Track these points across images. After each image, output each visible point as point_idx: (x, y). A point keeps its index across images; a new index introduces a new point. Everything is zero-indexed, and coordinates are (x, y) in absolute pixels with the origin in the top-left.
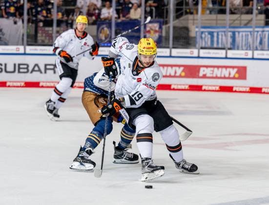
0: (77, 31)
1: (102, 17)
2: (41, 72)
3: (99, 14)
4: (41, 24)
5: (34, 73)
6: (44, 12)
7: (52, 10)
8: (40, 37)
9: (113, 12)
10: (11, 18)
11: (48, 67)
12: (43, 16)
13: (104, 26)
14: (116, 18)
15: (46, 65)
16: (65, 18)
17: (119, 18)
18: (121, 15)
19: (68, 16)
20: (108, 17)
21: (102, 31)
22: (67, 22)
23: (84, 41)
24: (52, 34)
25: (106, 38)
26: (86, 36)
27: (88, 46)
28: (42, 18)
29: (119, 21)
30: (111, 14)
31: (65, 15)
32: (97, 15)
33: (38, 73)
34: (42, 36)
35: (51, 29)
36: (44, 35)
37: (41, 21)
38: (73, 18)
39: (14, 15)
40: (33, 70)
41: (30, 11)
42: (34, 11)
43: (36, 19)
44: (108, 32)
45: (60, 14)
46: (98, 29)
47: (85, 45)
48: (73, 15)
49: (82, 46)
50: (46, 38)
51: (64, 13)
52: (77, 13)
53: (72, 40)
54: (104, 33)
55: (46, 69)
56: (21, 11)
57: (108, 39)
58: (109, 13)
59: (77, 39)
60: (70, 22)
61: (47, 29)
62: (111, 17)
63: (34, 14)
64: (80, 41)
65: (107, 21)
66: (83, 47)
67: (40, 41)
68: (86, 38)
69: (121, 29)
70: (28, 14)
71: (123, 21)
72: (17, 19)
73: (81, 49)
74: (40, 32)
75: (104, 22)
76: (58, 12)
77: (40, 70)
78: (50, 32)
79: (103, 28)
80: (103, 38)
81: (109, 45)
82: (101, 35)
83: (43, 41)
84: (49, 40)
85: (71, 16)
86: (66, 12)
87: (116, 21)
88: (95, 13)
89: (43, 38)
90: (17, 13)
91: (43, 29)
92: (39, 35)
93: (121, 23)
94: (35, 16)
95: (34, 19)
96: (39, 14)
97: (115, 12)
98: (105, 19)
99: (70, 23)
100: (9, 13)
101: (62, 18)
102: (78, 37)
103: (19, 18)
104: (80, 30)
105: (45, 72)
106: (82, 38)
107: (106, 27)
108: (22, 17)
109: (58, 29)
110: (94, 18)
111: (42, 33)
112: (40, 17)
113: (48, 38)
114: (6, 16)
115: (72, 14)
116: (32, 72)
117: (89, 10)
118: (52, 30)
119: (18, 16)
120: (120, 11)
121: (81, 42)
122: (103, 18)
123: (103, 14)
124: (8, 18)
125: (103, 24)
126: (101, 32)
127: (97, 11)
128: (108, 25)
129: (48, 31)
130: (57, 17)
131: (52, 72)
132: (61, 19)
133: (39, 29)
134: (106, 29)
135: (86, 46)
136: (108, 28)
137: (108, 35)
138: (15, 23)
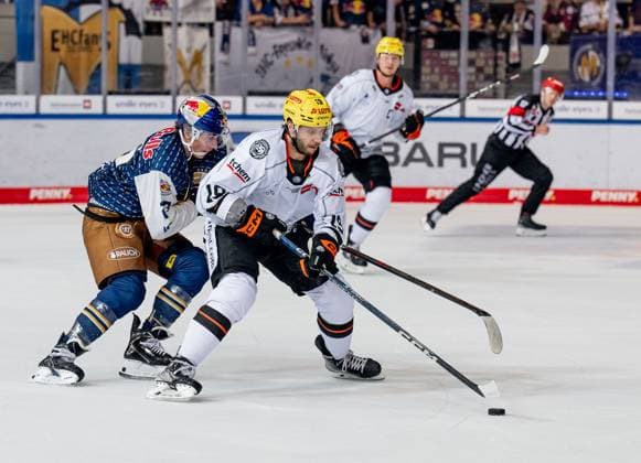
0: (379, 73)
1: (583, 23)
2: (430, 164)
3: (576, 17)
4: (430, 43)
5: (412, 165)
6: (437, 13)
7: (458, 8)
8: (428, 75)
9: (610, 11)
10: (354, 27)
11: (447, 150)
12: (435, 23)
13: (589, 46)
14: (618, 26)
15: (442, 146)
16: (491, 27)
17: (626, 25)
18: (631, 20)
19: (497, 23)
20: (598, 24)
21: (584, 59)
22: (494, 36)
23: (395, 98)
24: (456, 68)
25: (593, 78)
26: (400, 88)
27: (403, 110)
28: (433, 28)
29: (626, 33)
30: (606, 16)
31: (490, 21)
32: (569, 18)
33: (423, 165)
34: (432, 72)
35: (454, 54)
36: (437, 70)
37: (430, 35)
38: (509, 27)
39: (361, 20)
40: (410, 159)
41: (402, 8)
42: (412, 9)
43: (418, 31)
44: (598, 63)
45: (477, 17)
46: (572, 55)
47: (396, 108)
48: (509, 21)
49: (390, 111)
50: (441, 79)
51: (489, 15)
52: (519, 15)
53: (366, 96)
54: (586, 65)
55: (442, 156)
56: (380, 10)
57: (598, 80)
58: (600, 15)
59: (380, 93)
60: (503, 36)
61: (444, 54)
62: (607, 23)
63: (412, 17)
64: (386, 98)
65: (596, 34)
66: (390, 115)
67: (427, 86)
68: (400, 93)
69: (630, 53)
70: (398, 18)
71: (636, 33)
72: (370, 32)
73: (388, 117)
74: (428, 62)
75: (588, 37)
76: (472, 11)
77: (426, 159)
78: (453, 63)
79: (586, 53)
80: (587, 78)
81: (601, 94)
82: (580, 69)
83: (434, 86)
84: (450, 82)
85: (504, 23)
86: (492, 13)
87: (618, 34)
88: (567, 14)
89: (435, 78)
90: (370, 16)
91: (435, 55)
92: (425, 70)
93: (629, 38)
94: (416, 23)
95: (413, 29)
96: (425, 19)
97: (615, 12)
98: (591, 30)
99: (501, 40)
100: (350, 13)
101: (483, 27)
102: (383, 89)
103: (375, 28)
104: (386, 71)
105: (441, 164)
106: (391, 92)
107: (594, 49)
108: (383, 25)
109: (473, 54)
110: (562, 26)
111: (432, 67)
112: (426, 24)
113: (446, 78)
114: (341, 23)
115: (506, 16)
116: (406, 164)
117: (549, 7)
118: (459, 58)
119: (372, 24)
120: (629, 9)
121: (387, 102)
122: (585, 27)
123: (587, 16)
124: (346, 27)
125: (585, 42)
126: (579, 63)
127: (570, 10)
128: (597, 43)
129: (447, 60)
130: (471, 25)
131: (457, 162)
132: (480, 30)
133: (424, 54)
134: (592, 54)
135: (398, 111)
136: (598, 52)
137: (599, 69)
138: (365, 40)
